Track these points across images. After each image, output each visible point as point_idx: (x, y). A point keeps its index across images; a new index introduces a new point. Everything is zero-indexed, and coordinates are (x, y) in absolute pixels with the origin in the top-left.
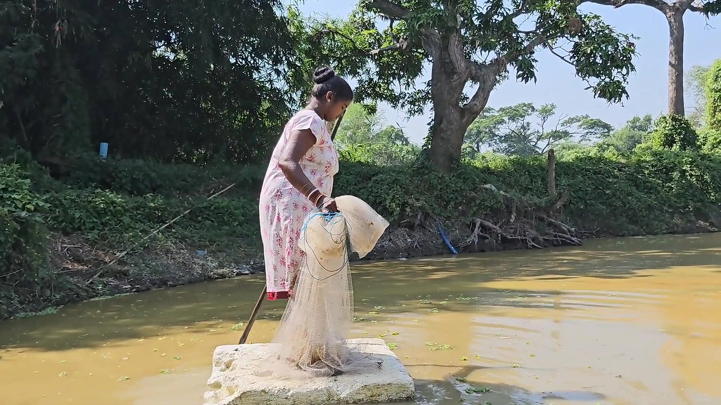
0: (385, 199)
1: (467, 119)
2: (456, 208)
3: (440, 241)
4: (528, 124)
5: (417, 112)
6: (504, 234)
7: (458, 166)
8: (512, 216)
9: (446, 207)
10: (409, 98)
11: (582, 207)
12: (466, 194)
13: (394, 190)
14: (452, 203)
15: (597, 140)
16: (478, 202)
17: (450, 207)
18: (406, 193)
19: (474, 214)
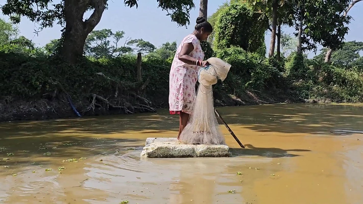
0: (32, 79)
1: (88, 30)
2: (79, 87)
3: (69, 108)
4: (108, 41)
5: (48, 25)
6: (111, 104)
7: (81, 59)
8: (116, 93)
9: (73, 85)
10: (43, 15)
11: (154, 89)
12: (87, 78)
13: (38, 73)
14: (77, 83)
15: (147, 54)
16: (94, 83)
17: (76, 86)
18: (47, 75)
19: (91, 91)
